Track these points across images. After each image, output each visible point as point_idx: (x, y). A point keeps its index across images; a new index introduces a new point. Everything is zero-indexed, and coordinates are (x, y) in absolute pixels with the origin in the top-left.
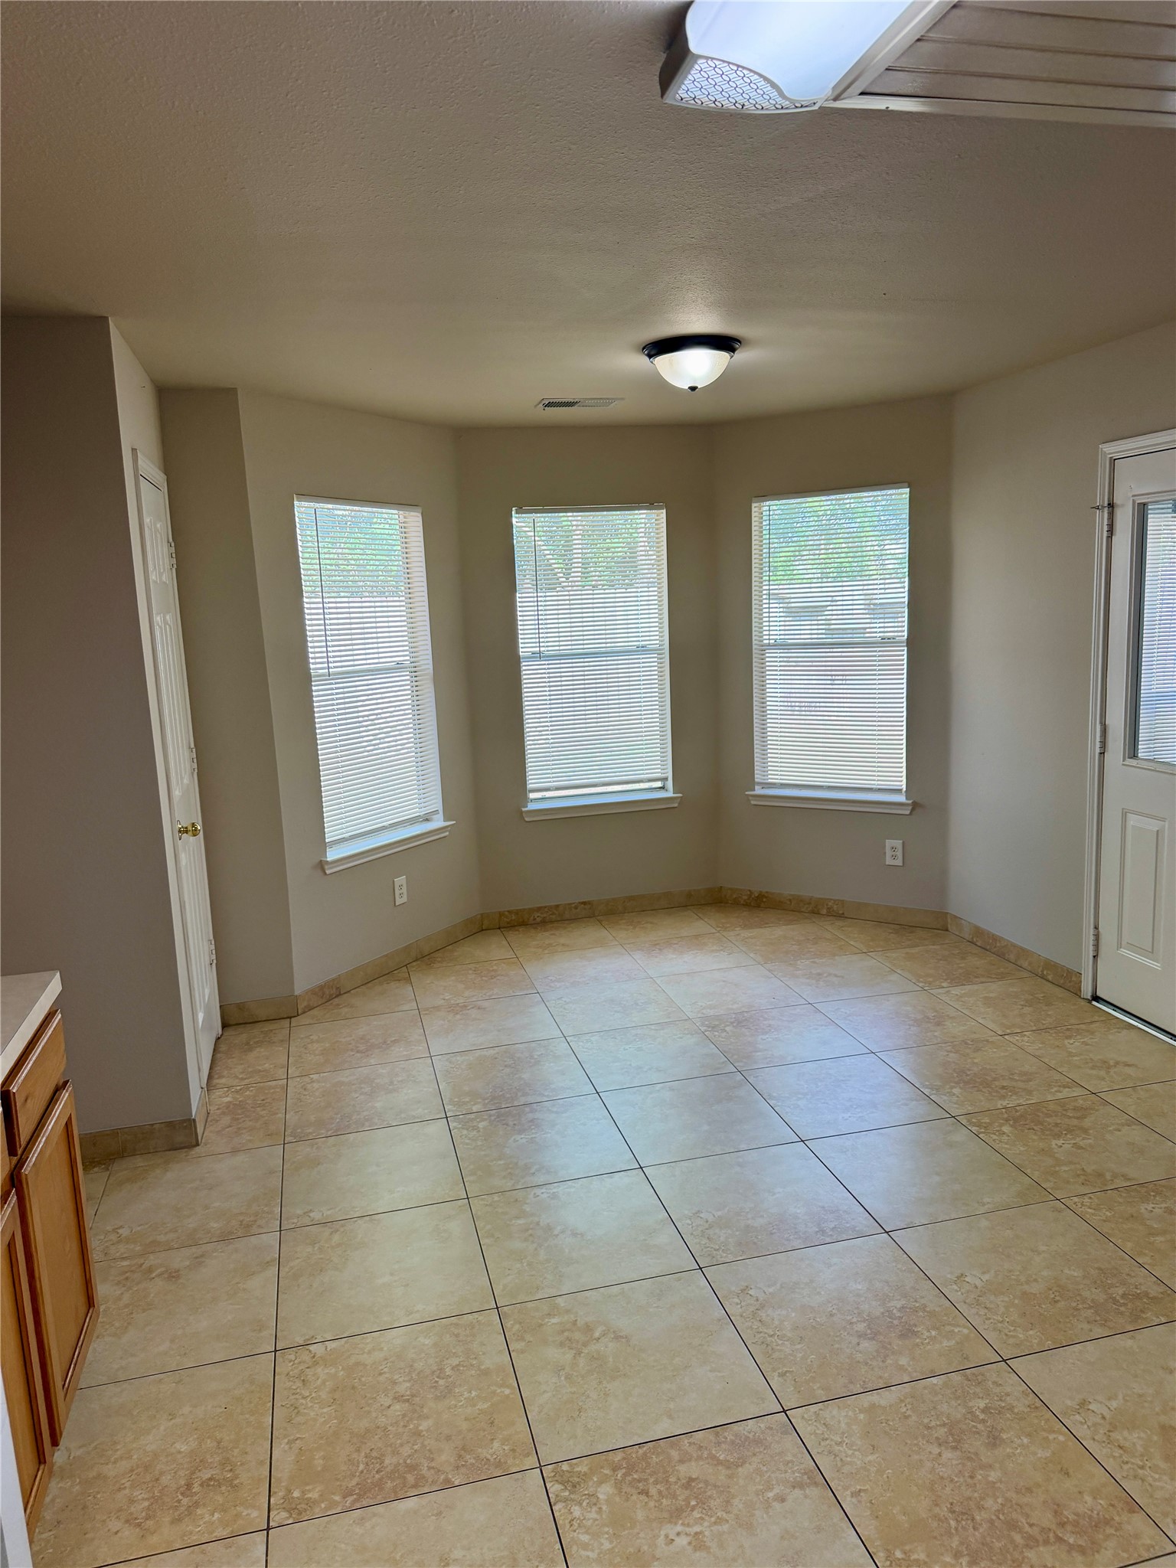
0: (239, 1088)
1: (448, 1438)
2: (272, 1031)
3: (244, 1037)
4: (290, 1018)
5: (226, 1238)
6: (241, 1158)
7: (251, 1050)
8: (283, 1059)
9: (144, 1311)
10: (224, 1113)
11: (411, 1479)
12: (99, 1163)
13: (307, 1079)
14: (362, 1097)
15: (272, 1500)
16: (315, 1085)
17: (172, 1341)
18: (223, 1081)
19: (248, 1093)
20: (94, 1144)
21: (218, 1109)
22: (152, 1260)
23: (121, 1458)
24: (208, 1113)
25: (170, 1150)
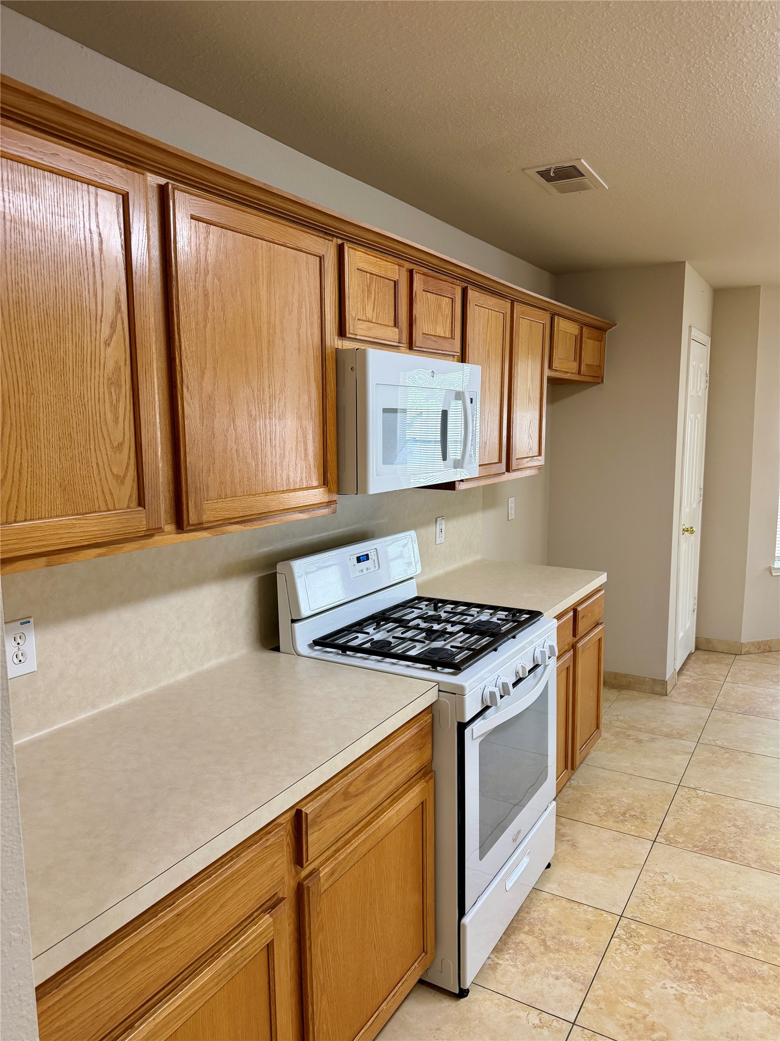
0: (696, 678)
1: (756, 850)
2: (723, 658)
3: (706, 657)
4: (736, 655)
5: (668, 736)
6: (686, 707)
7: (708, 663)
8: (725, 673)
9: (622, 749)
10: (684, 686)
11: (729, 855)
12: (616, 688)
13: (736, 685)
14: (766, 702)
15: (659, 833)
16: (739, 688)
17: (632, 764)
18: (688, 673)
19: (700, 682)
20: (615, 678)
21: (682, 684)
22: (631, 732)
23: (599, 793)
24: (676, 684)
25: (651, 693)
